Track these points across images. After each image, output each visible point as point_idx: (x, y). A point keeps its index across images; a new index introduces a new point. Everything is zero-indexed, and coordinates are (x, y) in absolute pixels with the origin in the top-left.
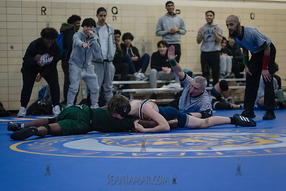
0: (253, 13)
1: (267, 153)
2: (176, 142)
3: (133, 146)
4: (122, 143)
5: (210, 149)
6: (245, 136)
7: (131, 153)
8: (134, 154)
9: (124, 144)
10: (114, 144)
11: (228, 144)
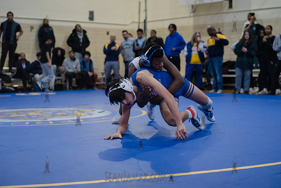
1: (81, 122)
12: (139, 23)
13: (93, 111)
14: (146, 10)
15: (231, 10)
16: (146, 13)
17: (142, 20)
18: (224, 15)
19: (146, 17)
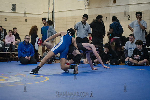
0: (6, 18)
12: (49, 13)
13: (9, 77)
14: (54, 4)
15: (115, 4)
16: (54, 6)
17: (51, 11)
18: (110, 7)
19: (54, 9)
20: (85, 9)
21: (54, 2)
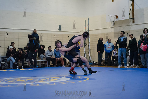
0: (55, 35)
1: (54, 84)
2: (24, 80)
3: (9, 82)
4: (5, 81)
5: (35, 83)
6: (48, 78)
7: (7, 85)
8: (8, 85)
9: (6, 81)
10: (3, 82)
11: (42, 81)
15: (134, 24)
19: (89, 28)
20: (112, 28)
21: (89, 23)
